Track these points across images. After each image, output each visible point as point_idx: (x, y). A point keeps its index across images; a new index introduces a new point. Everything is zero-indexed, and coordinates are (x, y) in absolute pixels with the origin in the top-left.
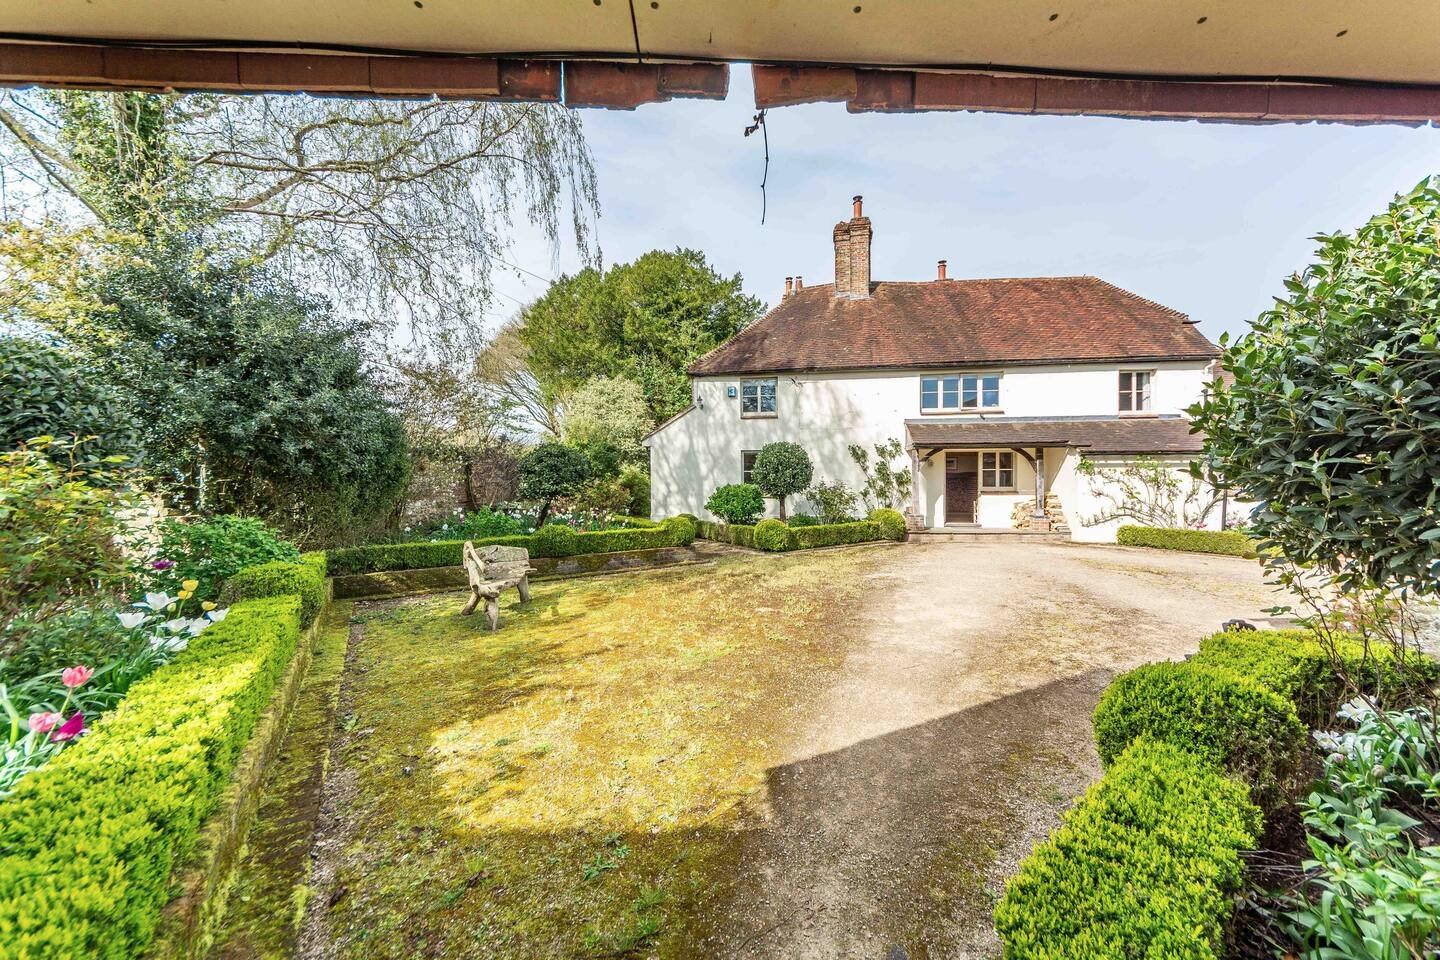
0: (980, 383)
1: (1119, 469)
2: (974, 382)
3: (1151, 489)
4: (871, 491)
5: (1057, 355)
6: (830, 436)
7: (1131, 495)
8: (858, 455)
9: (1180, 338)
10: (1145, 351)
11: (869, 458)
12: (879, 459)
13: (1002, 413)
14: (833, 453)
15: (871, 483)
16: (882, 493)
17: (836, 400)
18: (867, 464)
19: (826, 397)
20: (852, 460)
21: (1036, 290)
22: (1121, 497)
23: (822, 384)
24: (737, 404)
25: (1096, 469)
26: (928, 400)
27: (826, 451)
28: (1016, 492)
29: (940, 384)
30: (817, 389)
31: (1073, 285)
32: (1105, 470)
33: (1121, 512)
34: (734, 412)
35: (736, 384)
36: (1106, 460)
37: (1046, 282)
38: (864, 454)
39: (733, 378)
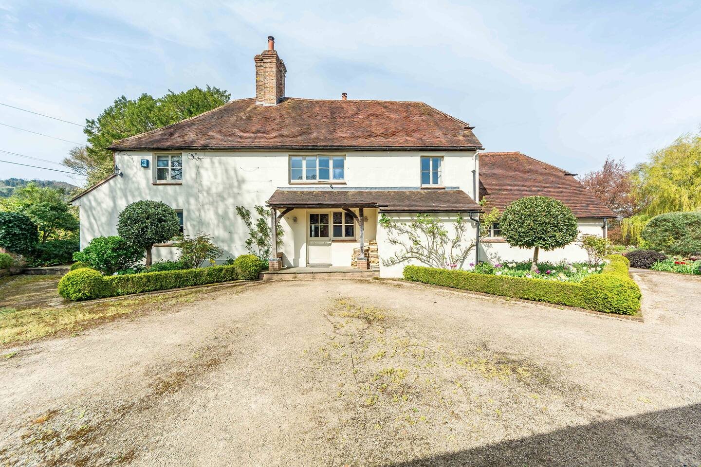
0: (331, 163)
1: (408, 224)
2: (328, 162)
3: (429, 238)
4: (254, 240)
5: (382, 144)
6: (223, 199)
7: (416, 243)
8: (243, 213)
9: (460, 137)
10: (437, 143)
11: (251, 216)
12: (260, 217)
13: (345, 184)
14: (226, 213)
15: (253, 235)
16: (261, 243)
17: (227, 171)
18: (251, 220)
19: (219, 170)
20: (239, 217)
21: (385, 107)
22: (410, 244)
23: (216, 159)
24: (150, 172)
25: (392, 223)
26: (294, 173)
27: (220, 212)
28: (355, 241)
29: (304, 162)
30: (212, 163)
31: (408, 106)
32: (399, 224)
33: (409, 255)
34: (148, 180)
35: (150, 157)
36: (399, 217)
37: (392, 103)
38: (248, 213)
39: (148, 153)
